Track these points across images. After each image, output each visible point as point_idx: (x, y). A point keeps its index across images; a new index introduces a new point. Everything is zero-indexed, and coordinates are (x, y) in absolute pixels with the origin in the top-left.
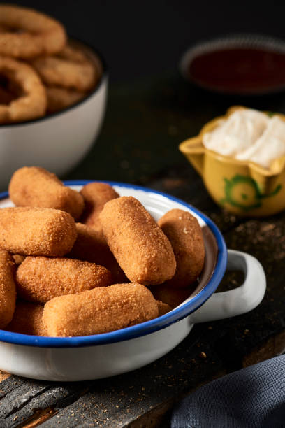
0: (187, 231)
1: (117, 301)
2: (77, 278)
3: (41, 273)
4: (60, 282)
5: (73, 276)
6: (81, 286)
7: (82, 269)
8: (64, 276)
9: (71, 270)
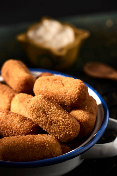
0: (87, 108)
1: (38, 144)
2: (20, 127)
3: (3, 121)
4: (11, 128)
5: (19, 126)
6: (22, 132)
7: (24, 122)
8: (14, 125)
9: (18, 122)
